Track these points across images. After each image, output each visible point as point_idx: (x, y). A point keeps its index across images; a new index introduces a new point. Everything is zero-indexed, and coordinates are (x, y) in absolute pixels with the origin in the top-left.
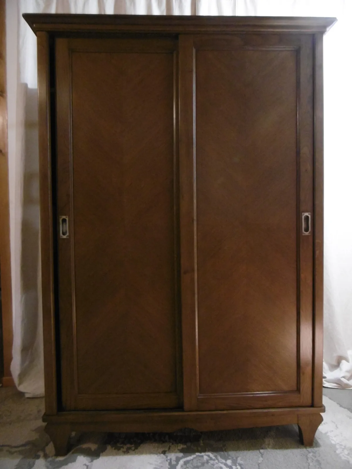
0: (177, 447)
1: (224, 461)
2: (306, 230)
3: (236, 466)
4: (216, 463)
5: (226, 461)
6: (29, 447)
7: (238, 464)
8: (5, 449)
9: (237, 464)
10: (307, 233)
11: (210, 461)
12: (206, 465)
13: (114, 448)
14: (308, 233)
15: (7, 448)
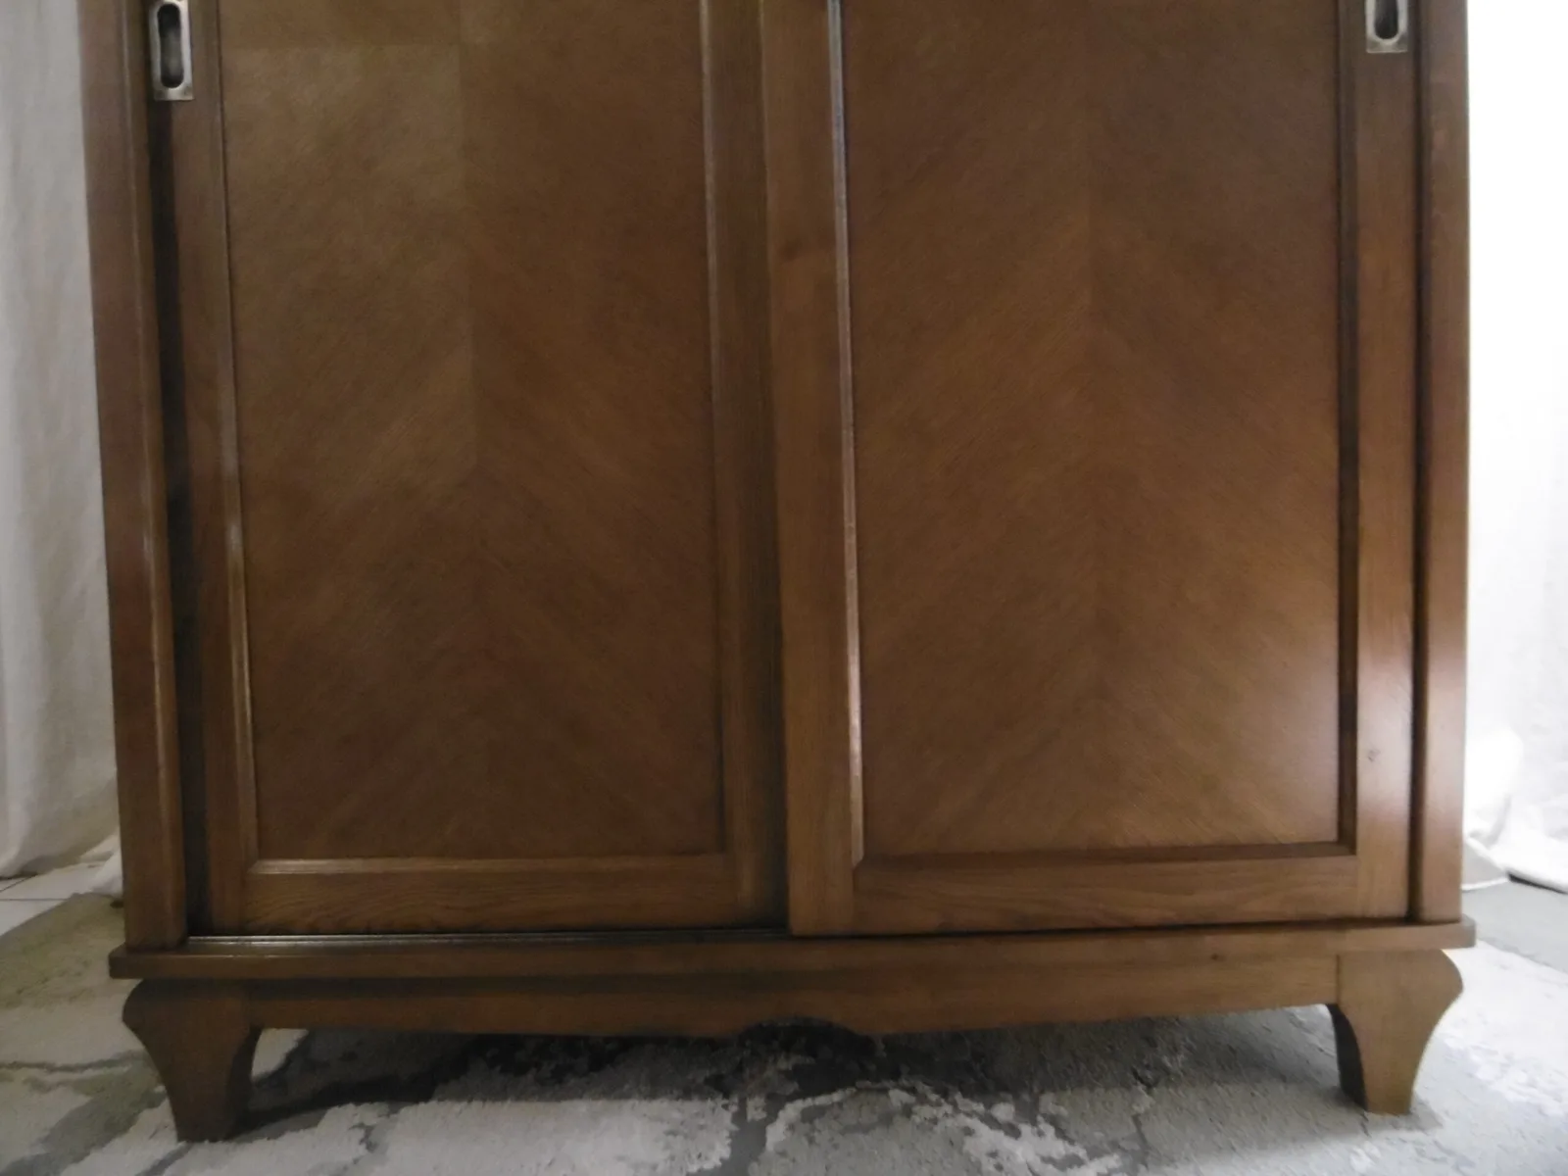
0: (775, 1061)
1: (980, 1108)
2: (1386, 28)
3: (1034, 1123)
4: (946, 1114)
5: (989, 1106)
6: (125, 1069)
7: (1044, 1115)
8: (22, 1075)
9: (1040, 1118)
10: (1388, 45)
11: (916, 1108)
12: (898, 1120)
13: (498, 1068)
14: (1395, 40)
15: (34, 1073)
